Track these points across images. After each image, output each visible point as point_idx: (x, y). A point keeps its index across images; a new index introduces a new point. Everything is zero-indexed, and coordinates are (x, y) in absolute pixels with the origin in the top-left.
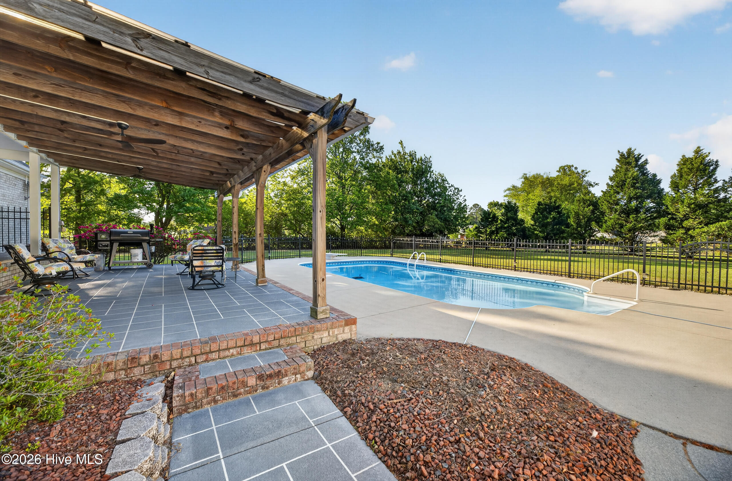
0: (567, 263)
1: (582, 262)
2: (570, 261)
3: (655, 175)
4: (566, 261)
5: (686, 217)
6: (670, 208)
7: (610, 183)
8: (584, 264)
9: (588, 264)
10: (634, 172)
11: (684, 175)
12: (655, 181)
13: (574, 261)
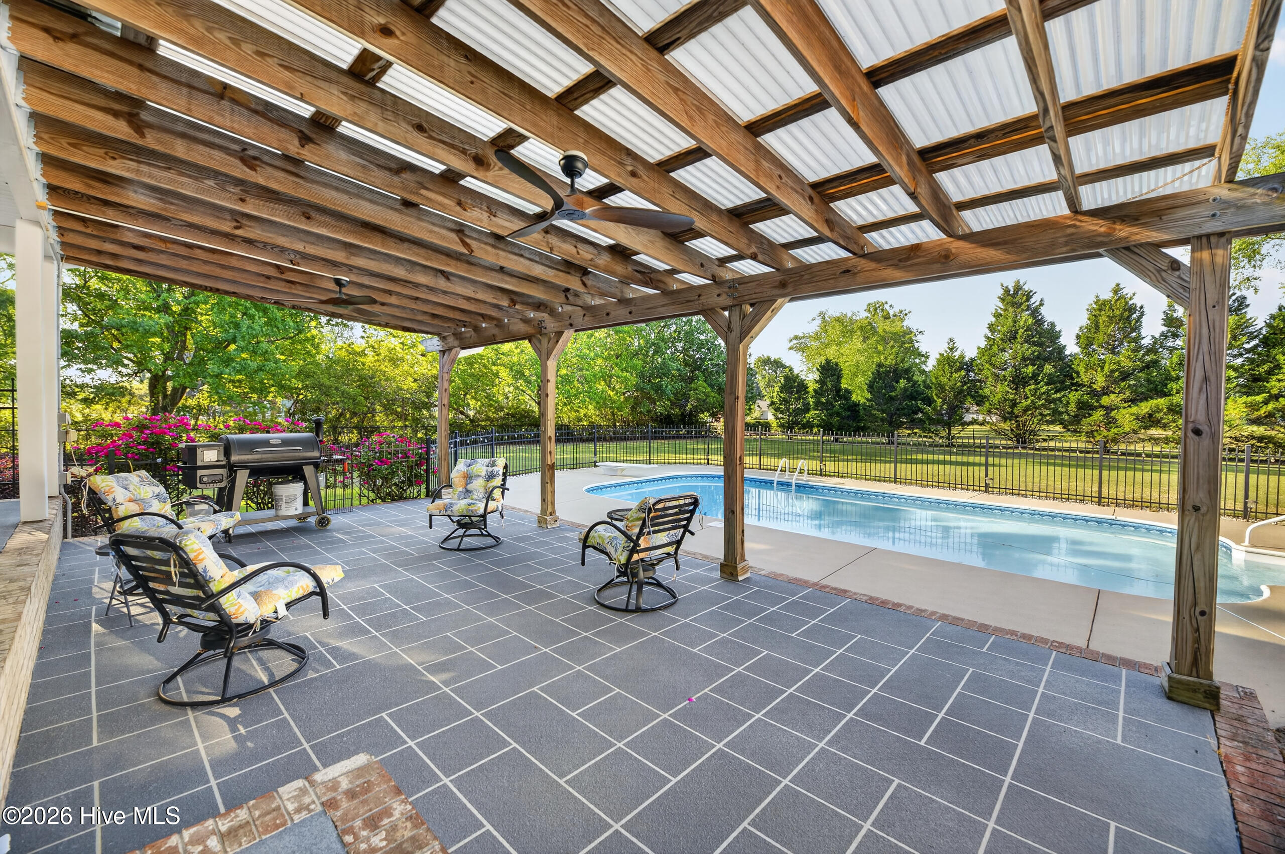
0: (983, 468)
1: (1000, 466)
2: (987, 465)
3: (1053, 325)
4: (980, 465)
5: (1105, 392)
6: (1083, 377)
7: (989, 335)
8: (1003, 469)
9: (1010, 469)
10: (1025, 318)
11: (1101, 325)
12: (1053, 335)
13: (993, 465)
